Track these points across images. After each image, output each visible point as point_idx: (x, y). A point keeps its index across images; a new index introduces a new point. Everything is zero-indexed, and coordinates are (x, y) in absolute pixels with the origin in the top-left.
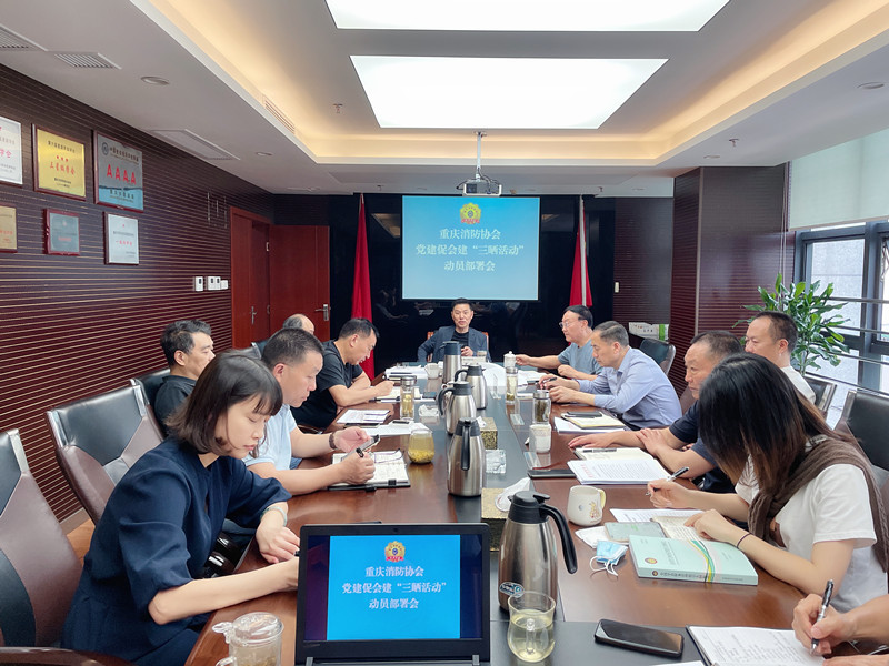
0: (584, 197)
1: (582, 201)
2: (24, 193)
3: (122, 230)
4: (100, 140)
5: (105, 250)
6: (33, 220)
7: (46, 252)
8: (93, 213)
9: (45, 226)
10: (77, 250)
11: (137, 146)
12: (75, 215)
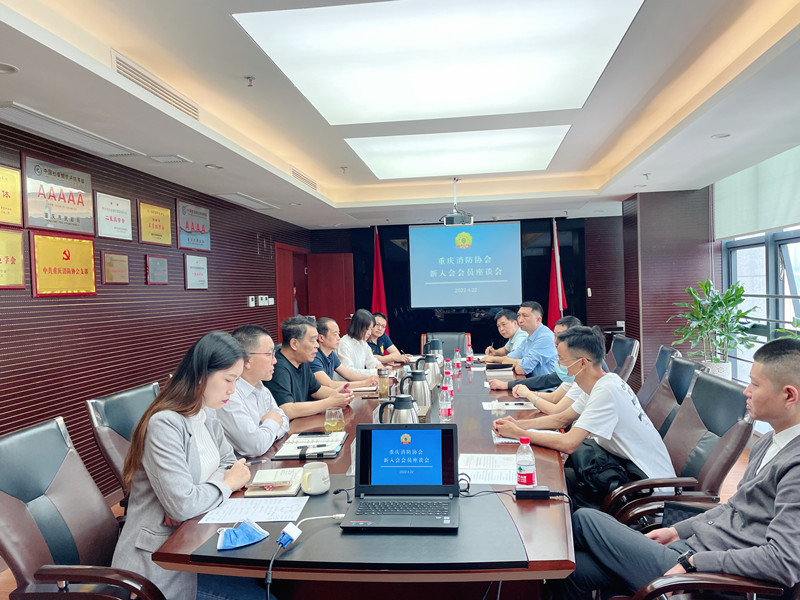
0: (557, 219)
1: (555, 223)
2: (134, 245)
3: (196, 265)
4: (181, 205)
5: (185, 280)
6: (139, 263)
7: (146, 283)
8: (177, 255)
9: (146, 266)
10: (166, 281)
11: (206, 206)
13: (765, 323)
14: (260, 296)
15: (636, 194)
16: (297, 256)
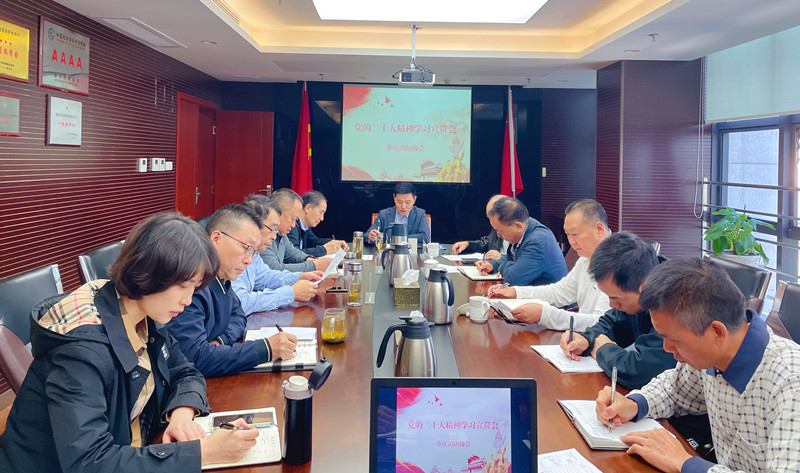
0: (513, 87)
1: (510, 91)
3: (65, 112)
4: (47, 25)
5: (47, 132)
8: (36, 95)
10: (16, 131)
11: (85, 32)
12: (16, 97)
13: (775, 220)
14: (154, 159)
15: (621, 61)
16: (203, 110)
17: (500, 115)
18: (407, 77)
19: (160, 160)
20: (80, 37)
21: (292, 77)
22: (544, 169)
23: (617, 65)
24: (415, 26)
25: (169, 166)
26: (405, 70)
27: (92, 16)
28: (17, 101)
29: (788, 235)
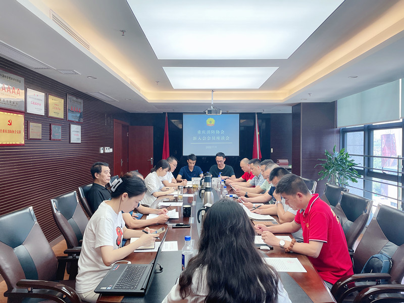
0: (257, 113)
1: (256, 115)
3: (76, 130)
4: (69, 96)
5: (70, 138)
6: (46, 128)
7: (50, 139)
8: (66, 124)
9: (50, 130)
10: (60, 138)
11: (81, 98)
12: (60, 125)
13: (363, 169)
14: (106, 148)
15: (301, 103)
16: (124, 126)
17: (253, 124)
18: (210, 112)
19: (108, 148)
20: (79, 100)
21: (162, 111)
22: (272, 149)
23: (299, 104)
24: (213, 91)
25: (111, 150)
26: (209, 109)
27: (84, 92)
28: (61, 127)
29: (368, 175)
